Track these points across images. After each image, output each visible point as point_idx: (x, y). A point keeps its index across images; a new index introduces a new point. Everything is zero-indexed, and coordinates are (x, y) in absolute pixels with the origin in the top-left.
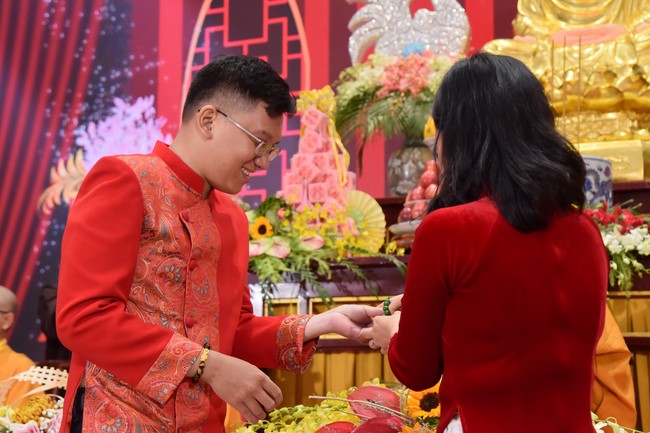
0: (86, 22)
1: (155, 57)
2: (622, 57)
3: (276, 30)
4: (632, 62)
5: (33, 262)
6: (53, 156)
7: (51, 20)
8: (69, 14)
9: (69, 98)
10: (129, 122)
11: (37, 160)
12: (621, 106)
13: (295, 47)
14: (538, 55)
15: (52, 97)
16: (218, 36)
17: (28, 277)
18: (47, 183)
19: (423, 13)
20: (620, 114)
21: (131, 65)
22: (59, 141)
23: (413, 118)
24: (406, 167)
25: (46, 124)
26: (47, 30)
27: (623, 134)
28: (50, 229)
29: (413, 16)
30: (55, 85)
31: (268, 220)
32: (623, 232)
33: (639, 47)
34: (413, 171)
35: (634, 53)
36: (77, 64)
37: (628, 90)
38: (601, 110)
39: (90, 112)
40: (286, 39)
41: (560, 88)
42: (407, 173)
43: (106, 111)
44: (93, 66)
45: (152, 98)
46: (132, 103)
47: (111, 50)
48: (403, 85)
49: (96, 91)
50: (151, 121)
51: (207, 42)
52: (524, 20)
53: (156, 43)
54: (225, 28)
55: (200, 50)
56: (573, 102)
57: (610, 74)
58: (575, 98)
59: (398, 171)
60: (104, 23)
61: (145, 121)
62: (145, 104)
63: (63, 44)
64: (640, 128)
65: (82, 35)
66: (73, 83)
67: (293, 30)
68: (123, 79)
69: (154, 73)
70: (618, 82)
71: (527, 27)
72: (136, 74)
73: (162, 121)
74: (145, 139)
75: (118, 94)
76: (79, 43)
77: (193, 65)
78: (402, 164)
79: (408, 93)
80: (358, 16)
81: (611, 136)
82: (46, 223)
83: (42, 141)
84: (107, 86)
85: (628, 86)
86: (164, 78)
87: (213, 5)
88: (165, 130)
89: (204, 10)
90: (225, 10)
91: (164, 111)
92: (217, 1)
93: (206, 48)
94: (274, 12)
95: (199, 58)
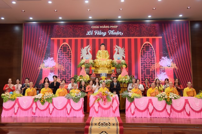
0: (45, 48)
1: (53, 53)
3: (68, 51)
5: (38, 75)
6: (40, 63)
7: (40, 47)
8: (42, 47)
9: (42, 57)
10: (50, 60)
11: (38, 63)
13: (71, 54)
14: (100, 61)
15: (40, 56)
16: (61, 51)
17: (37, 77)
18: (40, 66)
19: (88, 55)
22: (41, 62)
25: (39, 59)
26: (39, 48)
28: (40, 72)
30: (40, 55)
31: (81, 77)
36: (43, 53)
39: (45, 58)
43: (47, 58)
44: (46, 53)
47: (48, 51)
49: (46, 56)
50: (53, 60)
52: (97, 57)
53: (54, 51)
60: (47, 48)
62: (52, 58)
63: (42, 50)
65: (44, 49)
66: (43, 55)
67: (70, 52)
68: (49, 55)
69: (53, 55)
72: (51, 55)
75: (49, 57)
76: (44, 50)
79: (88, 63)
80: (81, 54)
81: (105, 70)
82: (39, 71)
83: (39, 61)
84: (47, 56)
86: (55, 55)
87: (61, 48)
88: (55, 61)
89: (60, 48)
90: (62, 48)
91: (55, 59)
92: (61, 47)
93: (60, 52)
94: (68, 49)
95: (59, 54)
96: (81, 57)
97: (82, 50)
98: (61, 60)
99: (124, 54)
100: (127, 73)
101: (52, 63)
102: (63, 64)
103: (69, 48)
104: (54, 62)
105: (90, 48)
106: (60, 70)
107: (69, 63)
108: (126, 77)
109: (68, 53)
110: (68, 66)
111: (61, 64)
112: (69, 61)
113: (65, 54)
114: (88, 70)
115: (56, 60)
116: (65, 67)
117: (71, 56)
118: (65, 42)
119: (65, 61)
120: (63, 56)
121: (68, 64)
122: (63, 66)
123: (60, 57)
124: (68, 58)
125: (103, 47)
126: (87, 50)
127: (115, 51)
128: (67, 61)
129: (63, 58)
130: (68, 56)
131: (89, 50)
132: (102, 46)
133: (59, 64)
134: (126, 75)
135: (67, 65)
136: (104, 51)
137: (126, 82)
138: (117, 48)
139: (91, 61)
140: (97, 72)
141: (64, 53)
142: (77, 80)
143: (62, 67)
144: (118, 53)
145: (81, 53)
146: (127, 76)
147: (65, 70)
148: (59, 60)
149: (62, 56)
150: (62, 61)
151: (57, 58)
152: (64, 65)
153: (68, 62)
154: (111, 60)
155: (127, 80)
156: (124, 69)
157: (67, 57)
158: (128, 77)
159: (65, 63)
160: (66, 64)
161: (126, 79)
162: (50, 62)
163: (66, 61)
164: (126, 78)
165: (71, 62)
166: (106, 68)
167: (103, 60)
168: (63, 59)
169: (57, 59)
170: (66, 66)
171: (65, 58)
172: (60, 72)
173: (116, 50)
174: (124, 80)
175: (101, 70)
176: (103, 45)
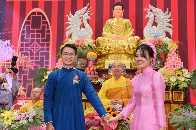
1: (11, 30)
2: (126, 43)
3: (44, 27)
4: (128, 44)
10: (3, 46)
12: (126, 53)
13: (49, 32)
14: (109, 41)
16: (29, 27)
19: (83, 28)
20: (125, 55)
21: (4, 32)
23: (82, 52)
24: (79, 62)
27: (126, 59)
29: (80, 29)
32: (131, 79)
33: (129, 42)
34: (80, 63)
35: (128, 43)
37: (127, 50)
38: (122, 54)
40: (46, 29)
41: (114, 48)
42: (78, 64)
45: (10, 40)
46: (4, 41)
48: (80, 44)
50: (9, 46)
51: (26, 28)
53: (12, 27)
54: (31, 25)
55: (24, 30)
56: (116, 52)
57: (124, 47)
58: (117, 51)
59: (77, 63)
61: (8, 46)
62: (8, 42)
64: (129, 58)
67: (48, 28)
68: (2, 35)
69: (11, 34)
70: (125, 49)
71: (105, 34)
72: (5, 34)
73: (12, 46)
74: (8, 50)
77: (22, 33)
78: (78, 61)
79: (81, 46)
85: (127, 49)
86: (14, 36)
87: (27, 19)
88: (13, 49)
89: (25, 20)
90: (31, 21)
91: (13, 44)
92: (29, 19)
93: (25, 29)
94: (43, 23)
95: (23, 32)
96: (67, 34)
97: (69, 18)
98: (27, 45)
99: (170, 25)
100: (181, 64)
101: (7, 52)
102: (32, 54)
103: (45, 19)
104: (11, 50)
105: (89, 15)
106: (25, 68)
107: (45, 51)
108: (180, 73)
109: (43, 31)
110: (42, 58)
111: (27, 54)
112: (45, 47)
113: (36, 34)
114: (82, 64)
115: (16, 45)
116: (34, 61)
117: (48, 36)
118: (37, 7)
119: (35, 47)
120: (33, 36)
121: (42, 54)
122: (32, 58)
123: (26, 38)
124: (43, 40)
125: (118, 9)
126: (82, 18)
127: (148, 19)
128: (40, 47)
129: (33, 41)
130: (43, 36)
131: (86, 17)
132: (116, 7)
133: (22, 54)
134: (179, 68)
135: (40, 56)
136: (121, 19)
137: (181, 87)
138: (151, 11)
139: (89, 41)
140: (102, 66)
141: (34, 31)
142: (43, 80)
143: (30, 61)
144: (155, 24)
145: (68, 25)
146: (183, 70)
147: (34, 67)
148: (22, 45)
149: (30, 38)
150: (29, 48)
151: (19, 41)
152: (34, 56)
153: (42, 49)
154: (137, 37)
155: (183, 79)
156: (173, 52)
157: (41, 38)
158: (187, 71)
159: (35, 52)
160: (38, 54)
161: (179, 78)
162: (3, 50)
163: (37, 47)
164: (179, 75)
165: (48, 49)
166: (125, 57)
167: (118, 38)
168: (31, 44)
169: (19, 44)
170: (37, 58)
171: (35, 42)
172: (23, 72)
173: (150, 16)
174: (173, 79)
175: (113, 59)
176: (118, 5)
